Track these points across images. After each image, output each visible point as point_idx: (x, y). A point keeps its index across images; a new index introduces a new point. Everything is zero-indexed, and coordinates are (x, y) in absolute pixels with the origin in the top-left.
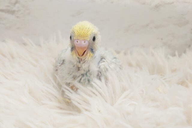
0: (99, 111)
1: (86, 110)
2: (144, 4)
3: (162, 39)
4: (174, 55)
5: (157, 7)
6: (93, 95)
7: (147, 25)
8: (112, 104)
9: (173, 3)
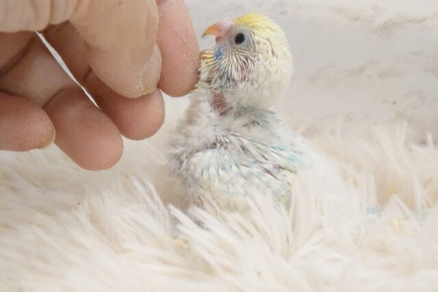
0: (259, 274)
1: (229, 270)
2: (357, 19)
3: (394, 103)
4: (423, 143)
5: (387, 28)
6: (243, 234)
7: (362, 70)
8: (287, 257)
9: (424, 20)
